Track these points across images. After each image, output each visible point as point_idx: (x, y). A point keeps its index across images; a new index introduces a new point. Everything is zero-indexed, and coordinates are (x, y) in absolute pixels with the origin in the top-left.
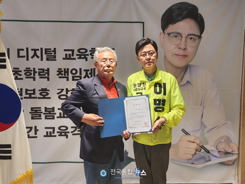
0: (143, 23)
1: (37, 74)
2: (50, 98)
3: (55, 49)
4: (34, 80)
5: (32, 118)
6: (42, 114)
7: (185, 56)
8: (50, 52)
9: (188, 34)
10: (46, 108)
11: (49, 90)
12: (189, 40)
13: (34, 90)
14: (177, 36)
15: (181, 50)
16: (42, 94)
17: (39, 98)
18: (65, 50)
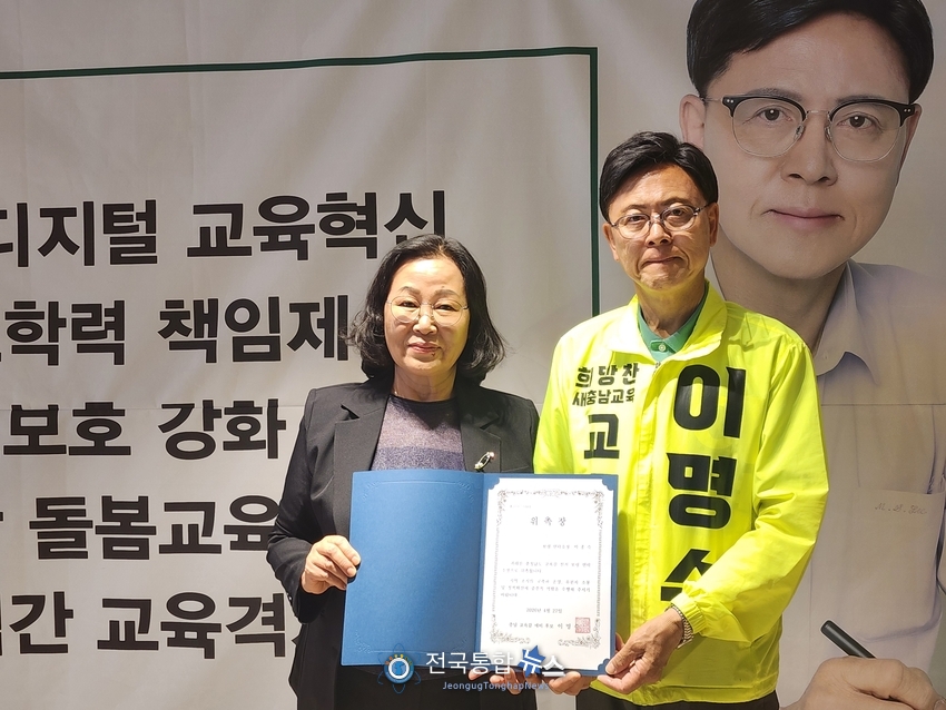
0: (592, 52)
1: (65, 333)
2: (125, 451)
3: (151, 205)
4: (53, 361)
5: (45, 552)
6: (90, 533)
7: (829, 218)
8: (130, 218)
9: (840, 101)
10: (107, 502)
11: (121, 413)
12: (844, 132)
13: (52, 412)
14: (777, 112)
15: (800, 187)
16: (92, 430)
17: (75, 451)
18: (199, 210)
